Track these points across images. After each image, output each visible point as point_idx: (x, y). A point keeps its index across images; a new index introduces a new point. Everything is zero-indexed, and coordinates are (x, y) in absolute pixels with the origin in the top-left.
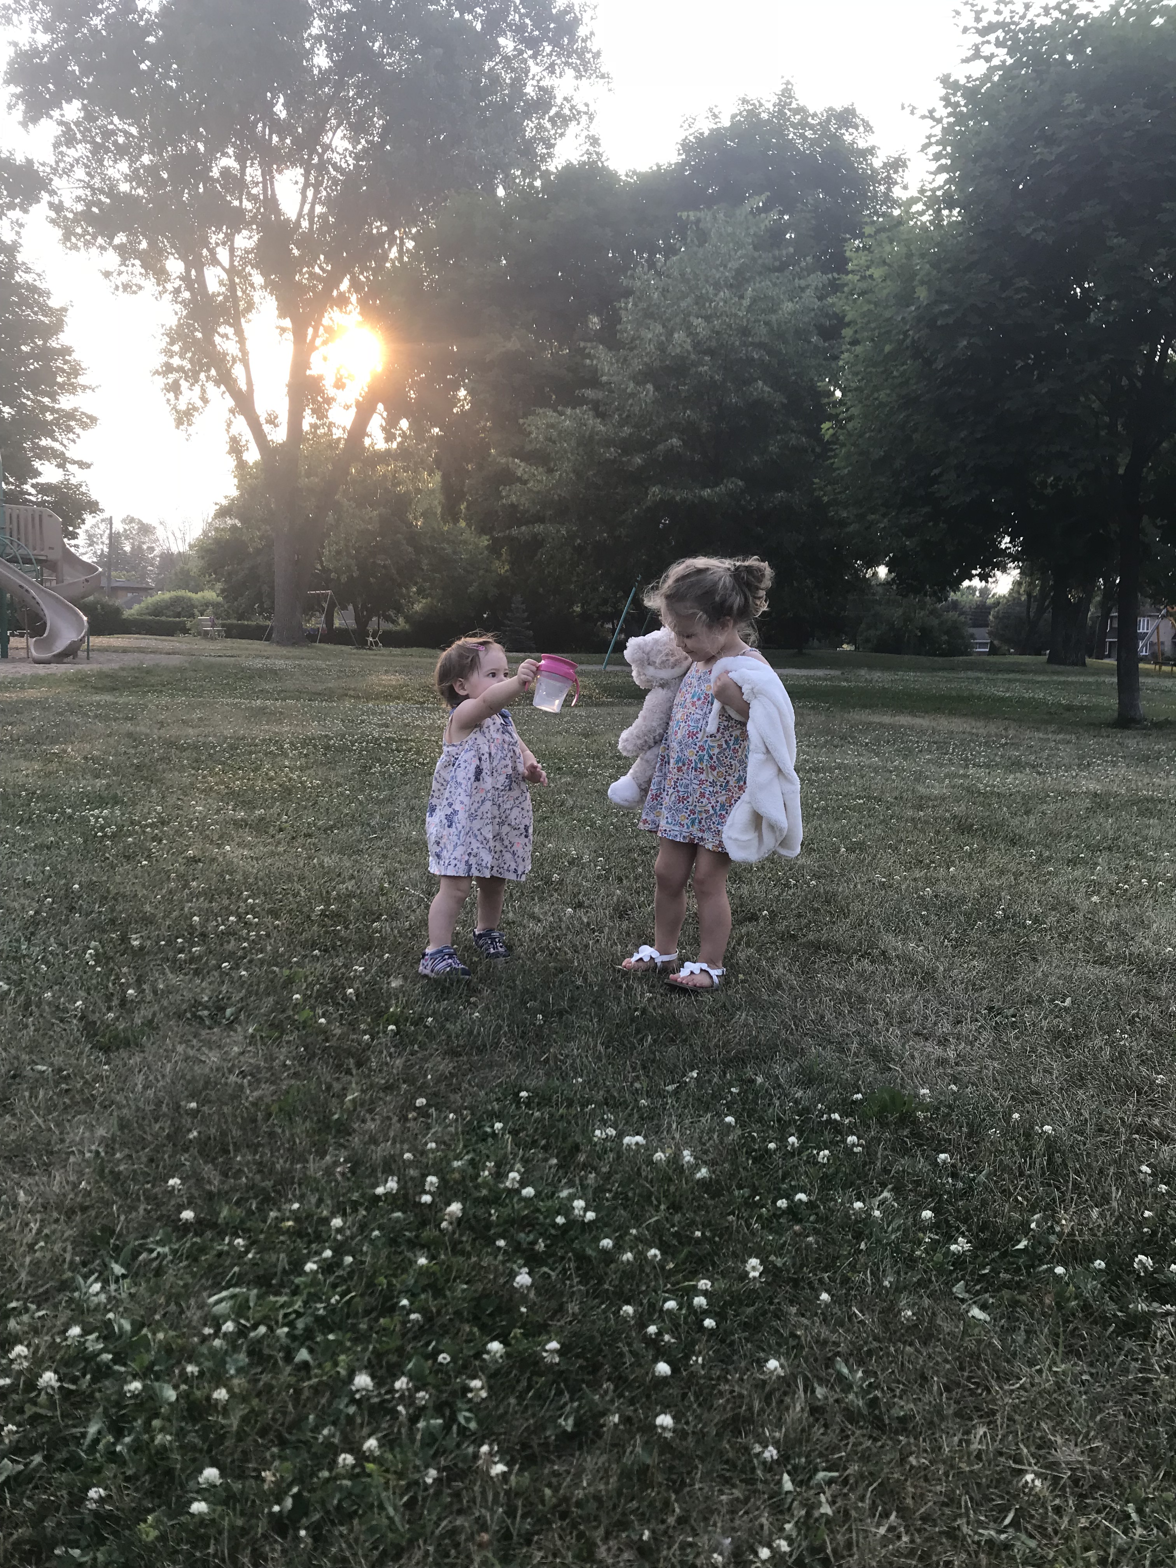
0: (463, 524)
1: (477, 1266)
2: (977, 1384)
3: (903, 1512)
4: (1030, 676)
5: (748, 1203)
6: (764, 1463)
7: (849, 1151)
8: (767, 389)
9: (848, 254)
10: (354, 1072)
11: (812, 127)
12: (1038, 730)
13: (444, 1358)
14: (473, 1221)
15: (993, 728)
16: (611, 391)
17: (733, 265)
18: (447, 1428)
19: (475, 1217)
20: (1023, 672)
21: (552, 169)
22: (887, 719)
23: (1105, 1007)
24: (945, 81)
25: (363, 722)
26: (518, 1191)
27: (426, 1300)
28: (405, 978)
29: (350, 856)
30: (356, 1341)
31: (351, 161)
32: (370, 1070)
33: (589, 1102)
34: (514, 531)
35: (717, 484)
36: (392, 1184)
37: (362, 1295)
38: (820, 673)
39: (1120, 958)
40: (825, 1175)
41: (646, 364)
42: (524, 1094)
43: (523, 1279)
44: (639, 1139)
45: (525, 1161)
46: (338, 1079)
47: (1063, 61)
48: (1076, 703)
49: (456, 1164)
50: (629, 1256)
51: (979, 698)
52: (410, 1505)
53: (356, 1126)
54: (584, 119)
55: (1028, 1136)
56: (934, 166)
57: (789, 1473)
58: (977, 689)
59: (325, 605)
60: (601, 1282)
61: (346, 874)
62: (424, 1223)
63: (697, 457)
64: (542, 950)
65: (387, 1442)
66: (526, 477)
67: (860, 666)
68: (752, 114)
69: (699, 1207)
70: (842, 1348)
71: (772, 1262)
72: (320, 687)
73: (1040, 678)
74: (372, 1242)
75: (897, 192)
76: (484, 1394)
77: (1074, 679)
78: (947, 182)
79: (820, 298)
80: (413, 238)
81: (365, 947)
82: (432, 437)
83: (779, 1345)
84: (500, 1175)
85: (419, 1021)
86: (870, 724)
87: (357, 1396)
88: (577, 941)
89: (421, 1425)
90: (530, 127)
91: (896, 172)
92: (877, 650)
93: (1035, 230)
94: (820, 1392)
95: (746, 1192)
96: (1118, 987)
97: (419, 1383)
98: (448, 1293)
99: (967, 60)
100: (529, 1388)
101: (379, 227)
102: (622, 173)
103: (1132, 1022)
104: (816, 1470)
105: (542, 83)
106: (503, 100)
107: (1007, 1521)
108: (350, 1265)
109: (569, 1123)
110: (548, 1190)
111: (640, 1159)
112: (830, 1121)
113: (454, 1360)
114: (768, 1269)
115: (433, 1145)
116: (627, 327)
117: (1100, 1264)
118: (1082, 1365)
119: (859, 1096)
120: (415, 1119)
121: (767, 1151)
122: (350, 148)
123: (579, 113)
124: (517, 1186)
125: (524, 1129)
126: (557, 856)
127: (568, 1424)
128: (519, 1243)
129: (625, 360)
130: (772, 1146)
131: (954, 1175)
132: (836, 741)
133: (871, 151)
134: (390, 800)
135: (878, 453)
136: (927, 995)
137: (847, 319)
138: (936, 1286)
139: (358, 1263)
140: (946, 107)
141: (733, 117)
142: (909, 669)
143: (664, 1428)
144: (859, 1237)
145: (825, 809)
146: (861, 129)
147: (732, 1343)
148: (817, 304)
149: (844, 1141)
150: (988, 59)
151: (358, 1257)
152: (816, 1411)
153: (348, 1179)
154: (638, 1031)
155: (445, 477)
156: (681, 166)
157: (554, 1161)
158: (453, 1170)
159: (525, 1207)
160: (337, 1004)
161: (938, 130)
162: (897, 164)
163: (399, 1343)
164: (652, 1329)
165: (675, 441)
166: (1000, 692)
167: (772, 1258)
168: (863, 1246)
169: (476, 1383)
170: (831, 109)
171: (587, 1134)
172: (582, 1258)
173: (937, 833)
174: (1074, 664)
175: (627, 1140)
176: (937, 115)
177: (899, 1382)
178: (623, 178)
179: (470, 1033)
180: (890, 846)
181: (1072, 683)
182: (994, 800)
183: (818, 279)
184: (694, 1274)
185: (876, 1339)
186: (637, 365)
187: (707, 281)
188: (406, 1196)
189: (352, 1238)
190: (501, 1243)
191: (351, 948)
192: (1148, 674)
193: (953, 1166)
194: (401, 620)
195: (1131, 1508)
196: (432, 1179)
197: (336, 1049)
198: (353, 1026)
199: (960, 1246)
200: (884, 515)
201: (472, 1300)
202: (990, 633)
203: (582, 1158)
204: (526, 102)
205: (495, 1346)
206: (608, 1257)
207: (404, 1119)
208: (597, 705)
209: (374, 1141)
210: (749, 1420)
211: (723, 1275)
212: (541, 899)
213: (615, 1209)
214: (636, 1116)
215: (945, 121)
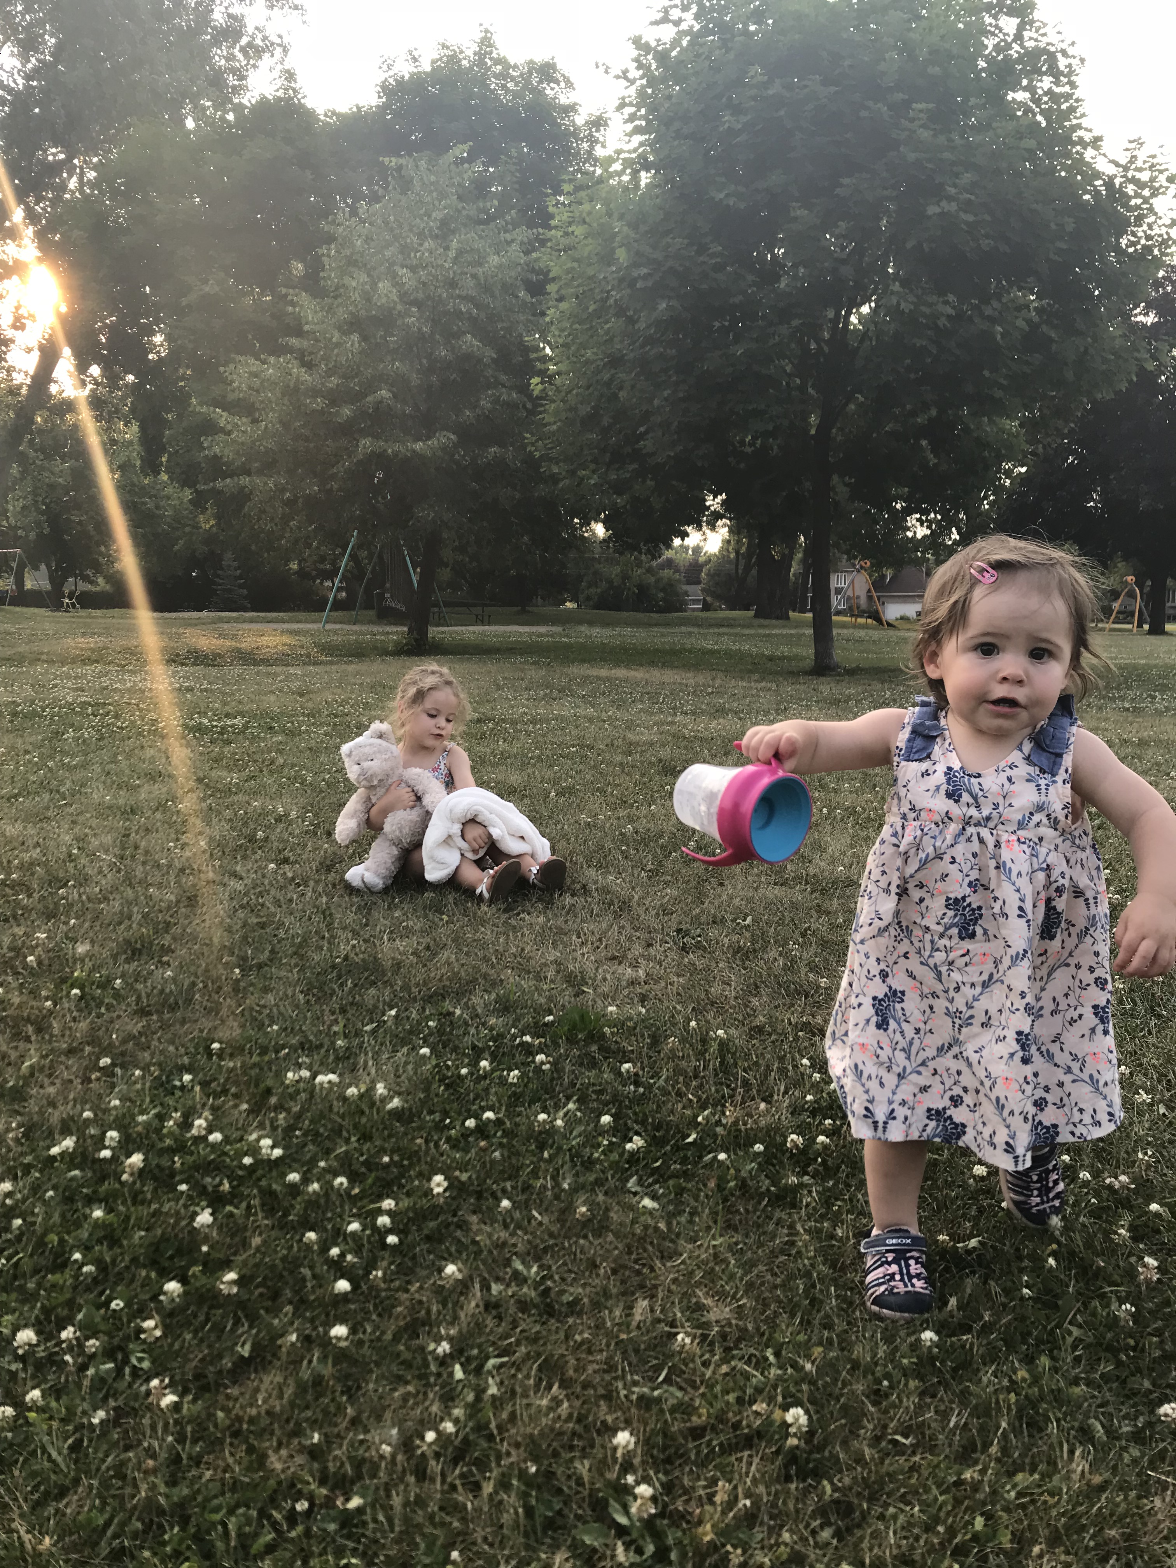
0: (165, 477)
1: (156, 1213)
2: (644, 1265)
3: (565, 1384)
4: (738, 630)
5: (440, 1127)
6: (436, 1358)
7: (538, 1069)
8: (476, 343)
9: (551, 209)
10: (33, 1038)
11: (513, 79)
12: (742, 679)
13: (117, 1304)
14: (156, 1171)
15: (701, 679)
16: (317, 340)
17: (437, 215)
18: (119, 1372)
19: (158, 1166)
20: (730, 626)
21: (245, 101)
22: (604, 673)
23: (781, 922)
24: (637, 42)
25: (55, 686)
26: (205, 1138)
27: (101, 1252)
28: (93, 942)
29: (35, 824)
30: (23, 1302)
31: (21, 81)
32: (51, 1036)
33: (283, 1047)
34: (219, 484)
35: (429, 438)
36: (69, 1143)
37: (31, 1255)
38: (542, 629)
39: (798, 879)
40: (514, 1093)
41: (351, 313)
42: (216, 1046)
43: (205, 1218)
44: (332, 1077)
45: (214, 1109)
46: (16, 1048)
47: (746, 32)
48: (778, 653)
49: (141, 1118)
50: (316, 1186)
51: (690, 651)
52: (76, 1447)
53: (34, 1092)
54: (278, 51)
55: (704, 1041)
56: (629, 127)
57: (462, 1365)
58: (688, 642)
59: (14, 565)
60: (286, 1214)
61: (30, 842)
62: (103, 1178)
63: (408, 410)
64: (242, 907)
65: (55, 1392)
66: (229, 427)
67: (580, 622)
68: (454, 59)
69: (390, 1136)
70: (520, 1248)
71: (457, 1178)
72: (9, 652)
73: (747, 631)
74: (45, 1203)
75: (599, 152)
76: (158, 1333)
77: (778, 632)
78: (641, 144)
79: (527, 253)
80: (95, 168)
81: (50, 915)
82: (126, 385)
83: (459, 1252)
84: (186, 1124)
85: (106, 983)
86: (588, 677)
87: (20, 1352)
88: (279, 895)
89: (91, 1372)
90: (219, 57)
91: (598, 130)
92: (597, 607)
93: (727, 195)
94: (495, 1288)
95: (437, 1116)
96: (794, 906)
97: (88, 1330)
98: (125, 1242)
99: (656, 23)
100: (207, 1320)
101: (55, 154)
102: (320, 111)
103: (803, 935)
104: (487, 1358)
105: (230, 11)
106: (189, 27)
107: (661, 1379)
108: (19, 1228)
109: (261, 1069)
110: (236, 1135)
111: (333, 1096)
112: (523, 1044)
113: (128, 1305)
114: (453, 1185)
115: (117, 1102)
116: (330, 276)
117: (759, 1147)
118: (737, 1237)
119: (551, 1018)
120: (98, 1079)
121: (459, 1076)
122: (20, 66)
123: (272, 44)
124: (203, 1133)
125: (215, 1080)
126: (263, 814)
127: (245, 1351)
128: (204, 1187)
129: (330, 308)
130: (464, 1071)
131: (637, 1084)
132: (555, 693)
133: (571, 108)
134: (84, 766)
135: (585, 410)
136: (622, 922)
137: (551, 275)
138: (612, 1183)
139: (29, 1224)
140: (638, 68)
141: (434, 62)
142: (627, 624)
143: (339, 1339)
144: (541, 1147)
145: (539, 757)
146: (563, 84)
147: (414, 1258)
148: (523, 259)
149: (533, 1061)
150: (677, 23)
151: (29, 1219)
152: (491, 1306)
153: (22, 1144)
154: (339, 977)
155: (143, 428)
156: (383, 108)
157: (245, 1106)
158: (139, 1124)
159: (212, 1152)
160: (16, 974)
161: (632, 91)
162: (598, 123)
163: (68, 1296)
164: (335, 1251)
165: (384, 393)
166: (708, 645)
167: (457, 1173)
168: (546, 1155)
169: (149, 1324)
170: (531, 62)
171: (280, 1076)
172: (268, 1194)
173: (643, 775)
174: (778, 618)
175: (320, 1078)
176: (630, 76)
177: (570, 1271)
178: (322, 118)
179: (162, 991)
180: (598, 789)
181: (776, 635)
182: (697, 743)
183: (523, 234)
184: (380, 1198)
185: (551, 1235)
186: (342, 314)
187: (411, 230)
188: (84, 1155)
189: (24, 1200)
190: (183, 1187)
191: (34, 916)
192: (844, 626)
193: (636, 1074)
194: (101, 580)
195: (769, 1354)
196: (113, 1134)
197: (13, 1018)
198: (34, 993)
199: (637, 1143)
200: (594, 472)
201: (151, 1244)
202: (703, 590)
203: (273, 1100)
204: (214, 28)
205: (173, 1286)
206: (294, 1190)
207: (87, 1080)
208: (315, 664)
209: (53, 1104)
210: (427, 1322)
211: (408, 1194)
212: (244, 857)
213: (305, 1145)
214: (331, 1058)
215: (638, 83)
